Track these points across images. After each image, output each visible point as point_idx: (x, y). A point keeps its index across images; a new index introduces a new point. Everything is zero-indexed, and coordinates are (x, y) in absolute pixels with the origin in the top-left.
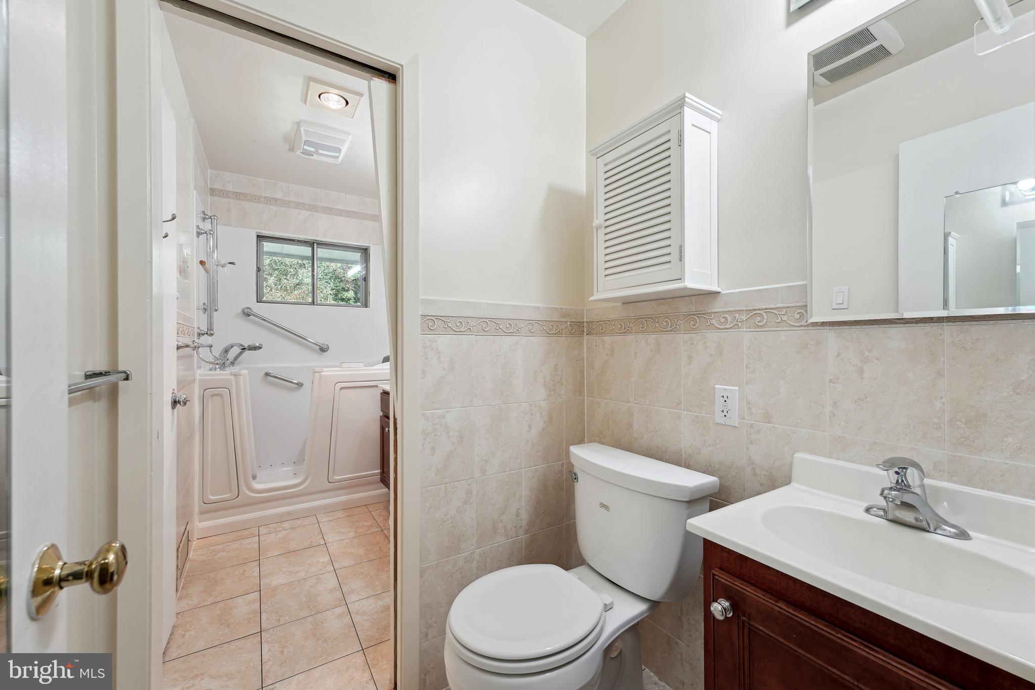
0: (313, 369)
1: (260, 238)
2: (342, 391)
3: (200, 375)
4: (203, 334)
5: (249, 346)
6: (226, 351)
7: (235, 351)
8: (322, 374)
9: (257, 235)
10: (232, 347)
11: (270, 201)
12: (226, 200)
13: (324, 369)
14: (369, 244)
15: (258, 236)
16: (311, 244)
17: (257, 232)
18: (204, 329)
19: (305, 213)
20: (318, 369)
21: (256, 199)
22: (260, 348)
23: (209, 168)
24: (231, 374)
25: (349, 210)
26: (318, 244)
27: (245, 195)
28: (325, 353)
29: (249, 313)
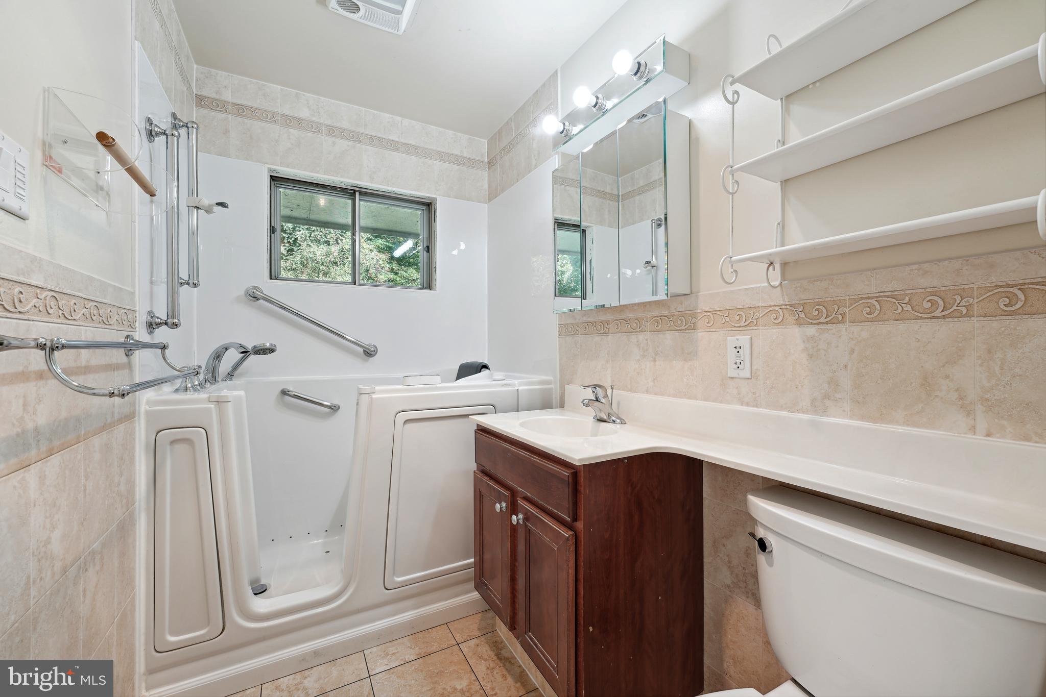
0: (359, 389)
1: (275, 179)
2: (408, 426)
3: (148, 402)
4: (159, 325)
5: (255, 347)
6: (218, 356)
7: (232, 356)
8: (374, 396)
9: (271, 176)
10: (227, 349)
11: (290, 121)
12: (223, 116)
13: (378, 388)
14: (435, 194)
15: (273, 179)
16: (351, 193)
17: (270, 170)
18: (162, 313)
19: (343, 144)
20: (367, 388)
21: (270, 117)
22: (271, 350)
23: (194, 63)
24: (209, 400)
25: (406, 142)
26: (361, 193)
27: (252, 110)
28: (371, 358)
29: (256, 295)
